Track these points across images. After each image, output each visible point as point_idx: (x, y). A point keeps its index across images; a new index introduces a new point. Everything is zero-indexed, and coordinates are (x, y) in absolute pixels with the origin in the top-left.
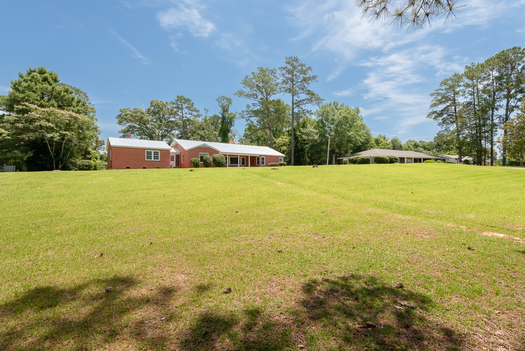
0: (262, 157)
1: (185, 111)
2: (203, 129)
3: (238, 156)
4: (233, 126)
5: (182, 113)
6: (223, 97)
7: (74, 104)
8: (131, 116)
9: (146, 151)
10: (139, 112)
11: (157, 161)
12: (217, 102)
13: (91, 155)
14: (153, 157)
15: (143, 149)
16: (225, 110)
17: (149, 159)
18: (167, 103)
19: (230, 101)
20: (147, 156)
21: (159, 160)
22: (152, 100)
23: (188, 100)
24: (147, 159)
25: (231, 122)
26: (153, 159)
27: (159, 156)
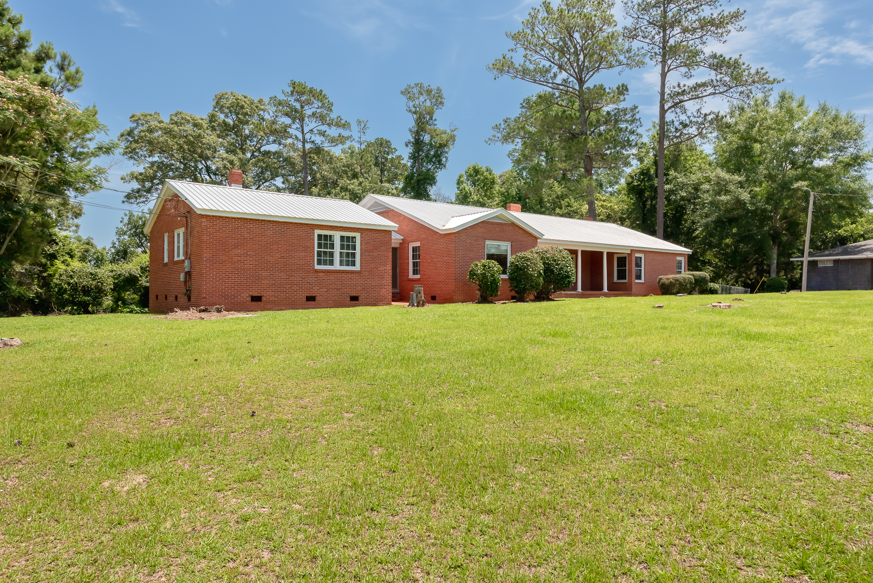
1: (311, 124)
2: (355, 176)
4: (445, 166)
5: (303, 130)
6: (419, 85)
8: (168, 132)
9: (317, 232)
10: (188, 122)
11: (352, 272)
12: (404, 99)
13: (57, 244)
14: (337, 258)
16: (422, 122)
17: (325, 263)
18: (260, 101)
19: (438, 99)
20: (319, 254)
21: (357, 267)
22: (219, 92)
23: (319, 95)
24: (319, 263)
25: (438, 156)
26: (337, 266)
27: (358, 251)
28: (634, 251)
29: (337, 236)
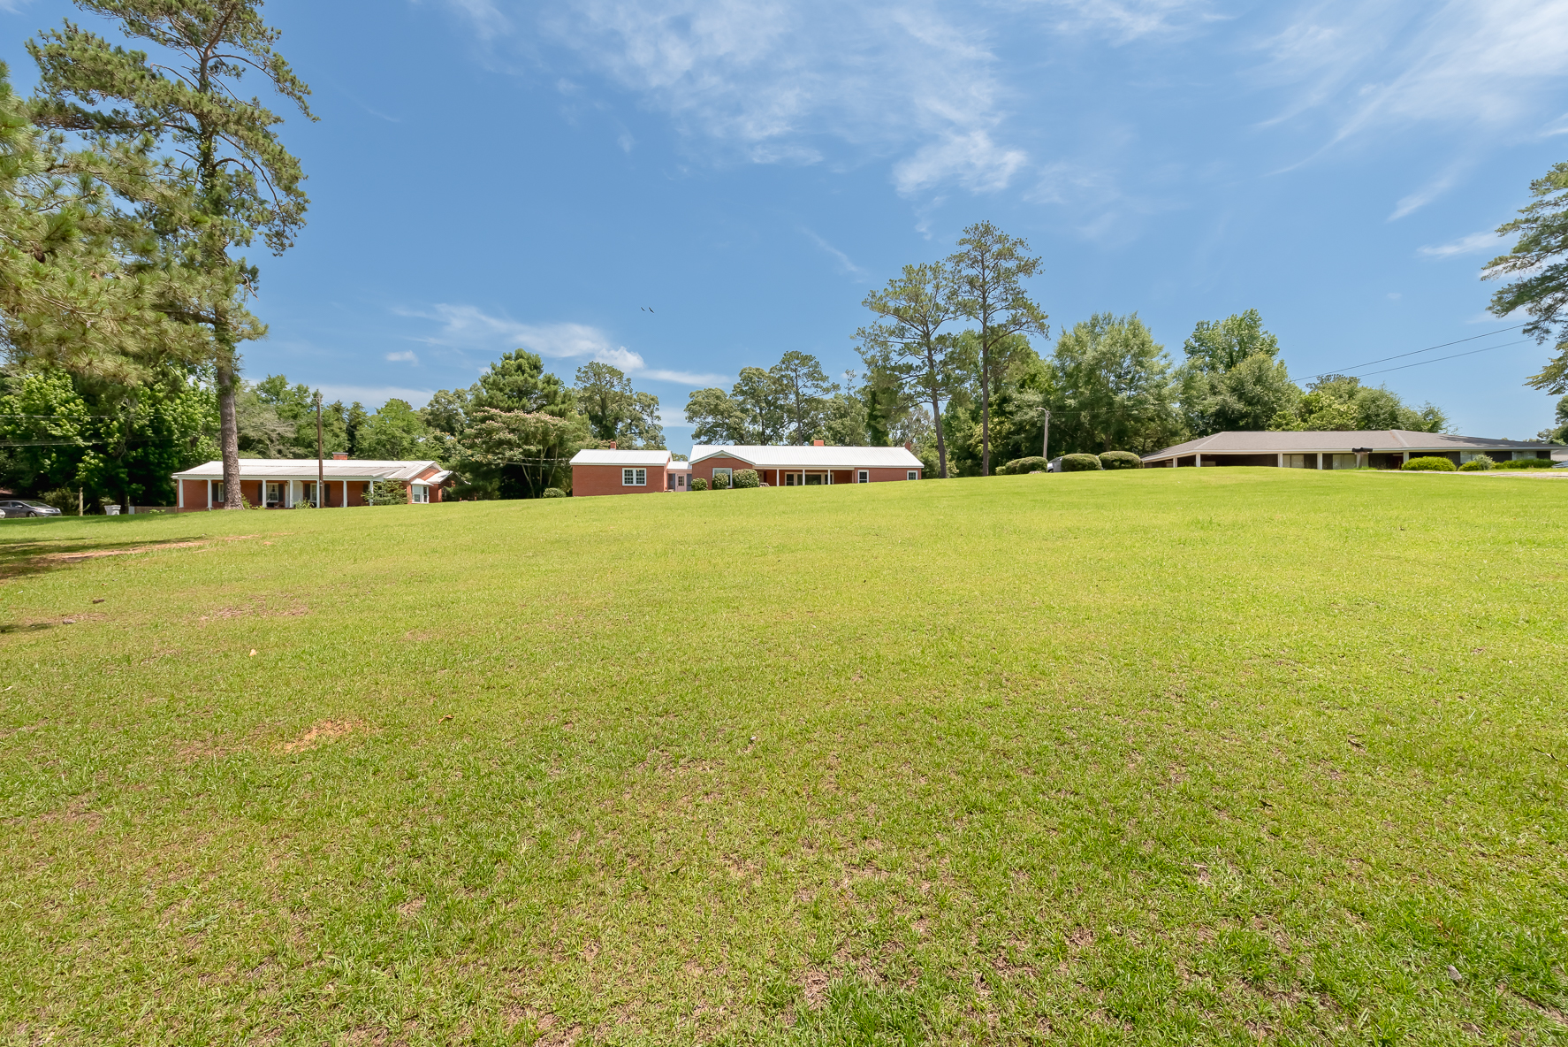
0: (859, 471)
3: (802, 471)
7: (559, 399)
9: (624, 469)
14: (635, 480)
15: (618, 468)
17: (629, 483)
20: (625, 479)
21: (645, 485)
24: (625, 483)
26: (635, 484)
27: (645, 477)
28: (857, 468)
29: (634, 470)
